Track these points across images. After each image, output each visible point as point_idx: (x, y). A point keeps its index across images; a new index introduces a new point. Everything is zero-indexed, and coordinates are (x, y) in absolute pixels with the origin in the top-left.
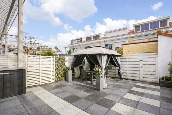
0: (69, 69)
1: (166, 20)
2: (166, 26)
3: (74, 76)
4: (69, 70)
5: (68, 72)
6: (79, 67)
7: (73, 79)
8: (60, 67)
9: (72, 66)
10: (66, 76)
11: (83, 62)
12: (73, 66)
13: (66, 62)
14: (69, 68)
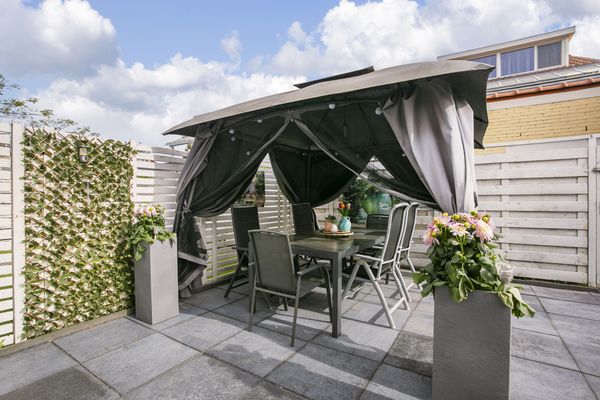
0: (157, 229)
1: (560, 42)
2: (560, 63)
3: (195, 274)
4: (151, 233)
5: (145, 253)
6: (228, 213)
7: (190, 296)
8: (85, 211)
9: (181, 207)
10: (132, 278)
11: (252, 188)
12: (187, 210)
13: (134, 181)
14: (159, 223)
